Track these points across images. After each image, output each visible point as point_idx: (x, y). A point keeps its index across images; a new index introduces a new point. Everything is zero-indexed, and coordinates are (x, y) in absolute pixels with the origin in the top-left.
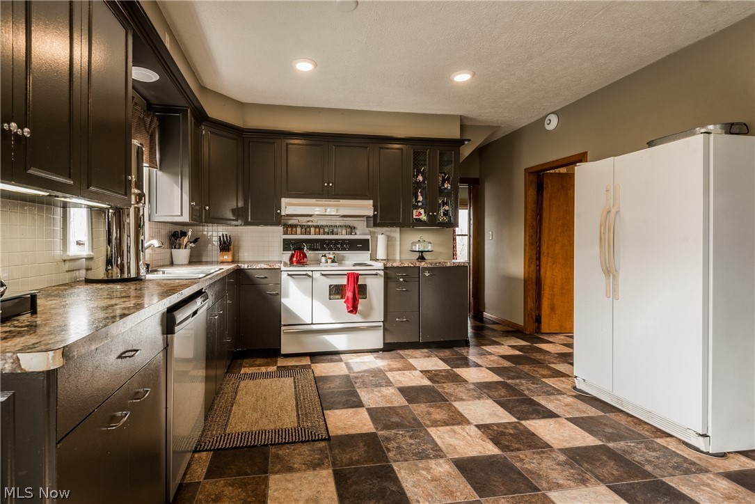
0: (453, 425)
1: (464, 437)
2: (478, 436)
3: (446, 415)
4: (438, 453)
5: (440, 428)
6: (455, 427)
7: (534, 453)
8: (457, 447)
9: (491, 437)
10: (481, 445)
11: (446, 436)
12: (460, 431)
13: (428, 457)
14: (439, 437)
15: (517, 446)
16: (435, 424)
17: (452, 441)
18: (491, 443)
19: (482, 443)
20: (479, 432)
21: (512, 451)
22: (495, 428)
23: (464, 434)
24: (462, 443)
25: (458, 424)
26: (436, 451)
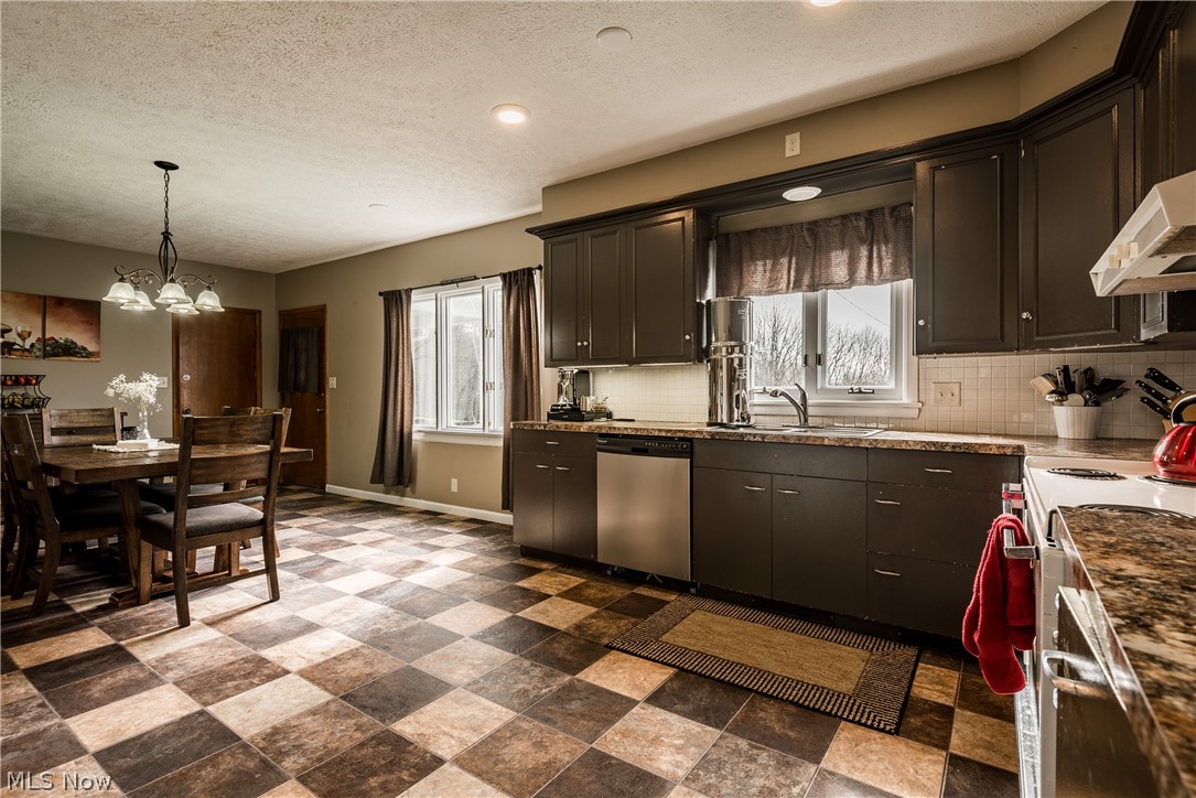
0: (483, 742)
1: (453, 727)
2: (432, 739)
3: (507, 758)
4: (476, 687)
5: (498, 725)
6: (475, 739)
7: (337, 750)
8: (456, 705)
9: (411, 748)
10: (422, 726)
11: (481, 715)
12: (465, 735)
13: (486, 677)
14: (490, 709)
15: (364, 751)
16: (511, 730)
17: (469, 712)
18: (408, 737)
19: (423, 730)
20: (432, 749)
21: (373, 738)
22: (405, 776)
23: (456, 733)
24: (453, 715)
25: (474, 750)
26: (481, 689)
